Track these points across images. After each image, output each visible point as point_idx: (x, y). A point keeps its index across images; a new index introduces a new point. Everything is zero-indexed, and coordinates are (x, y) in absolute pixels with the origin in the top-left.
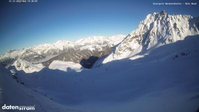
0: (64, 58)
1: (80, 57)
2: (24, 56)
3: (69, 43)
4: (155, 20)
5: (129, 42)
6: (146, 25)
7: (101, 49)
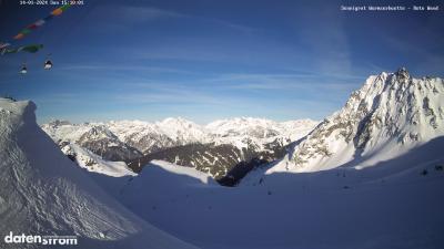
0: (177, 159)
1: (212, 160)
2: (86, 140)
3: (190, 126)
4: (384, 90)
5: (324, 137)
6: (363, 100)
7: (262, 149)
